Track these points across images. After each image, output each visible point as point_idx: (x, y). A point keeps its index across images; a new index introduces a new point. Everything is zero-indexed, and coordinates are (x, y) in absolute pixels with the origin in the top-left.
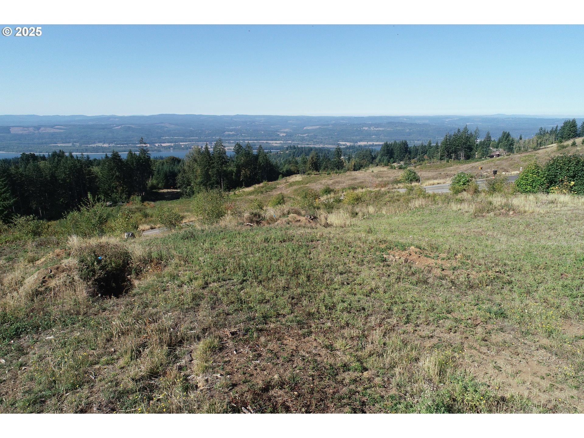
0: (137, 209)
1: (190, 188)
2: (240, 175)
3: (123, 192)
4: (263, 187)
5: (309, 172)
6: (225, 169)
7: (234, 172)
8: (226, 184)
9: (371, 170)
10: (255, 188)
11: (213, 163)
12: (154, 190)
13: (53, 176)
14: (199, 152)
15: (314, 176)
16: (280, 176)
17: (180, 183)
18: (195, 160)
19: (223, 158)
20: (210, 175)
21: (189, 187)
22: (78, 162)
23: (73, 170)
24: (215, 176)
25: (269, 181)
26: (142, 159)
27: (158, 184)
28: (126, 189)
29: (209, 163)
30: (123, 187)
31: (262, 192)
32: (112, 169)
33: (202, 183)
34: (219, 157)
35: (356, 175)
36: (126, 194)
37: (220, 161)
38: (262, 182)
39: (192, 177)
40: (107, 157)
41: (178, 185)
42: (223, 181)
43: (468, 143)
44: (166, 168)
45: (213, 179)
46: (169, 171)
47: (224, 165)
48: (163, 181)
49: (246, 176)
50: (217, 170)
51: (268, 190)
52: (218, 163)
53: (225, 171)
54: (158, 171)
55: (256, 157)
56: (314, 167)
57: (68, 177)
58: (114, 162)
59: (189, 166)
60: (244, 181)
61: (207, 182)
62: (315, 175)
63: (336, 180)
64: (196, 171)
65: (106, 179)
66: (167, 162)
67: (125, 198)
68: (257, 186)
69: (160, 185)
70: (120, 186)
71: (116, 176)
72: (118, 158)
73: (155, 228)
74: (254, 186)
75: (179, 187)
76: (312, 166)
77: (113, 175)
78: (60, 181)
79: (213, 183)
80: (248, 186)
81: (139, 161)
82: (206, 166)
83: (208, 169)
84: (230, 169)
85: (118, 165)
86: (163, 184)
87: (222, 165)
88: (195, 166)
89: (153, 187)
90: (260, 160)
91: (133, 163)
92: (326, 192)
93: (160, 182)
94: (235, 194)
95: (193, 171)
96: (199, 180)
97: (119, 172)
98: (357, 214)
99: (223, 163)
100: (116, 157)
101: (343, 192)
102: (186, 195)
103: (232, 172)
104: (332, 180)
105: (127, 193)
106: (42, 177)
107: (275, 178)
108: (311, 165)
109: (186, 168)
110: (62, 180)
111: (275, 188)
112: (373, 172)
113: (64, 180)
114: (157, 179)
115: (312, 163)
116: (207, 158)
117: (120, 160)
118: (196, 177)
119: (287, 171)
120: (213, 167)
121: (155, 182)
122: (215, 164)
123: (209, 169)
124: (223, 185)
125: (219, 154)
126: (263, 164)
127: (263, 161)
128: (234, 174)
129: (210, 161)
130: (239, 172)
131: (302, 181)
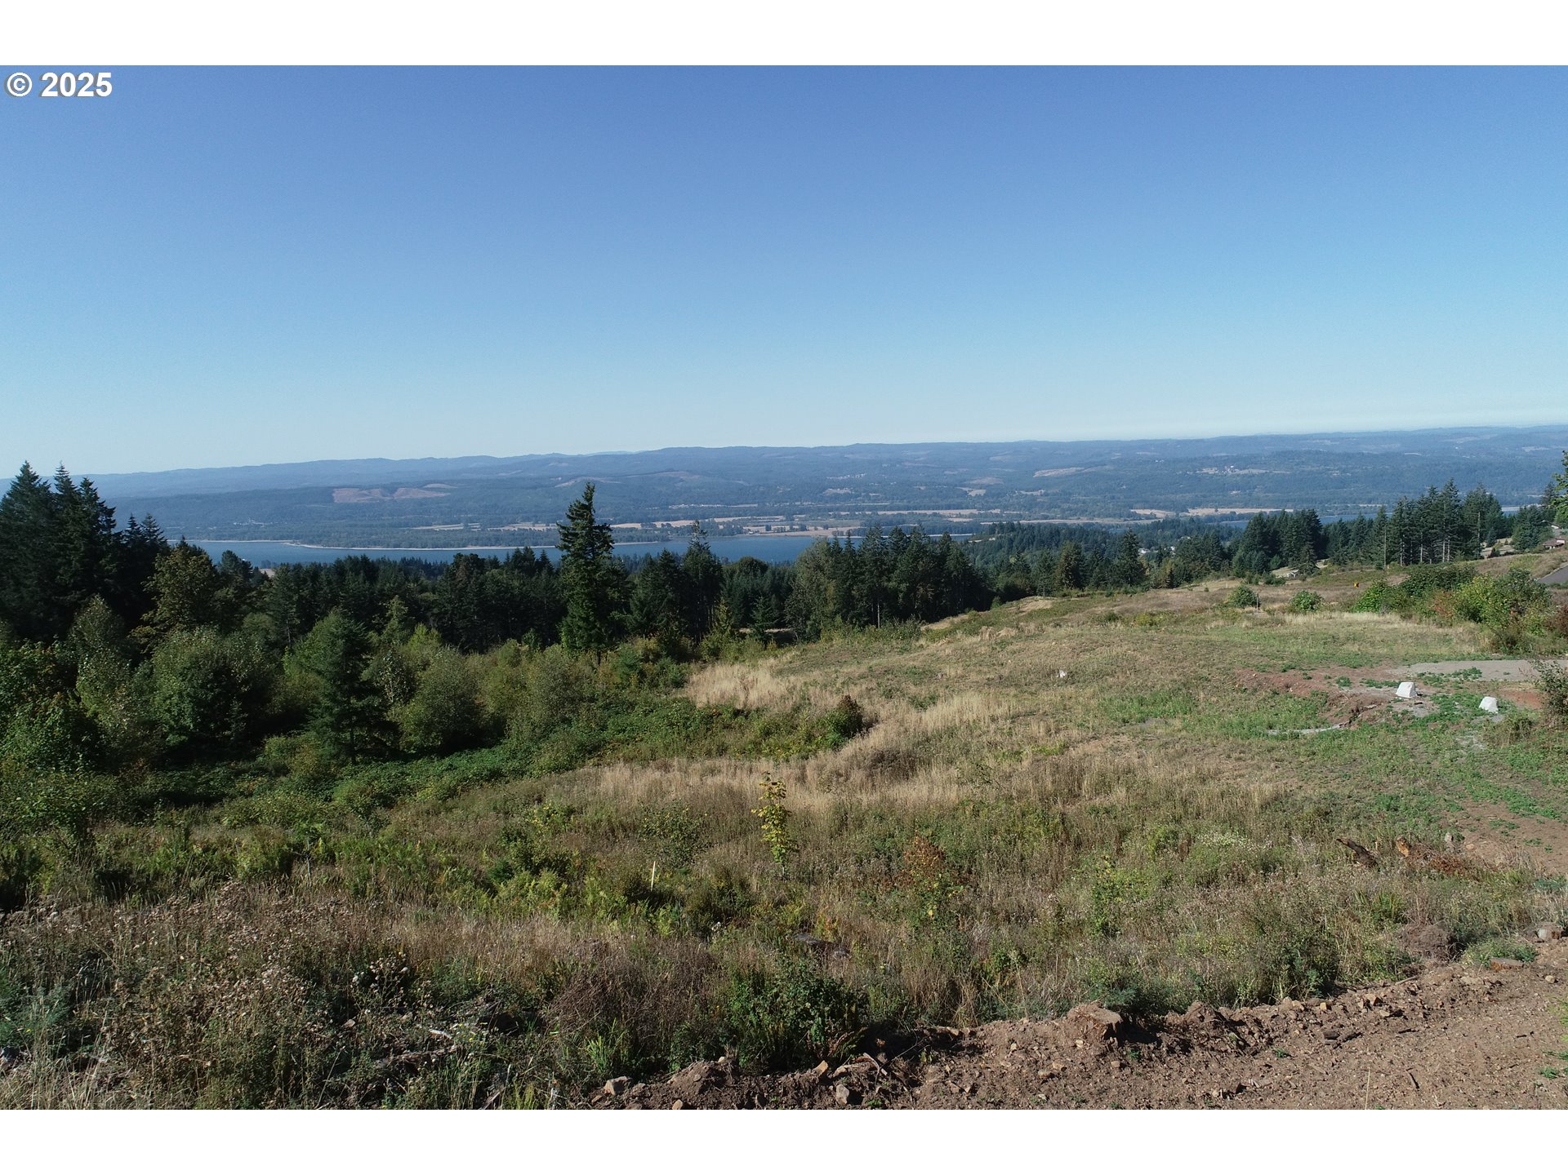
1: (812, 625)
2: (914, 599)
4: (969, 622)
6: (885, 584)
7: (902, 592)
8: (885, 616)
10: (952, 623)
11: (862, 574)
16: (997, 599)
17: (792, 615)
18: (819, 568)
19: (883, 563)
20: (853, 597)
21: (809, 623)
24: (864, 599)
25: (979, 610)
29: (853, 573)
33: (836, 613)
34: (875, 562)
37: (877, 569)
38: (963, 612)
39: (816, 601)
41: (788, 617)
42: (881, 609)
43: (1460, 521)
44: (743, 582)
45: (860, 607)
47: (885, 578)
48: (740, 610)
49: (924, 601)
50: (870, 588)
52: (872, 573)
53: (885, 589)
54: (731, 590)
55: (941, 559)
56: (1071, 579)
58: (666, 573)
59: (812, 580)
60: (923, 610)
61: (848, 612)
62: (1078, 596)
63: (1126, 606)
64: (826, 590)
68: (953, 620)
71: (669, 600)
72: (672, 564)
74: (947, 620)
75: (790, 622)
76: (1067, 576)
77: (664, 597)
79: (860, 615)
80: (932, 619)
82: (848, 579)
83: (851, 585)
84: (892, 584)
86: (740, 617)
87: (879, 577)
88: (823, 578)
90: (950, 564)
91: (697, 576)
95: (819, 590)
96: (831, 607)
97: (674, 591)
99: (881, 574)
100: (668, 559)
102: (803, 639)
103: (896, 591)
104: (1116, 608)
107: (984, 605)
108: (1064, 576)
112: (1207, 590)
115: (1067, 571)
116: (849, 563)
118: (825, 602)
120: (862, 582)
122: (867, 576)
123: (854, 585)
124: (881, 618)
125: (874, 554)
126: (955, 573)
127: (955, 567)
128: (901, 595)
129: (856, 568)
130: (912, 589)
131: (1051, 609)
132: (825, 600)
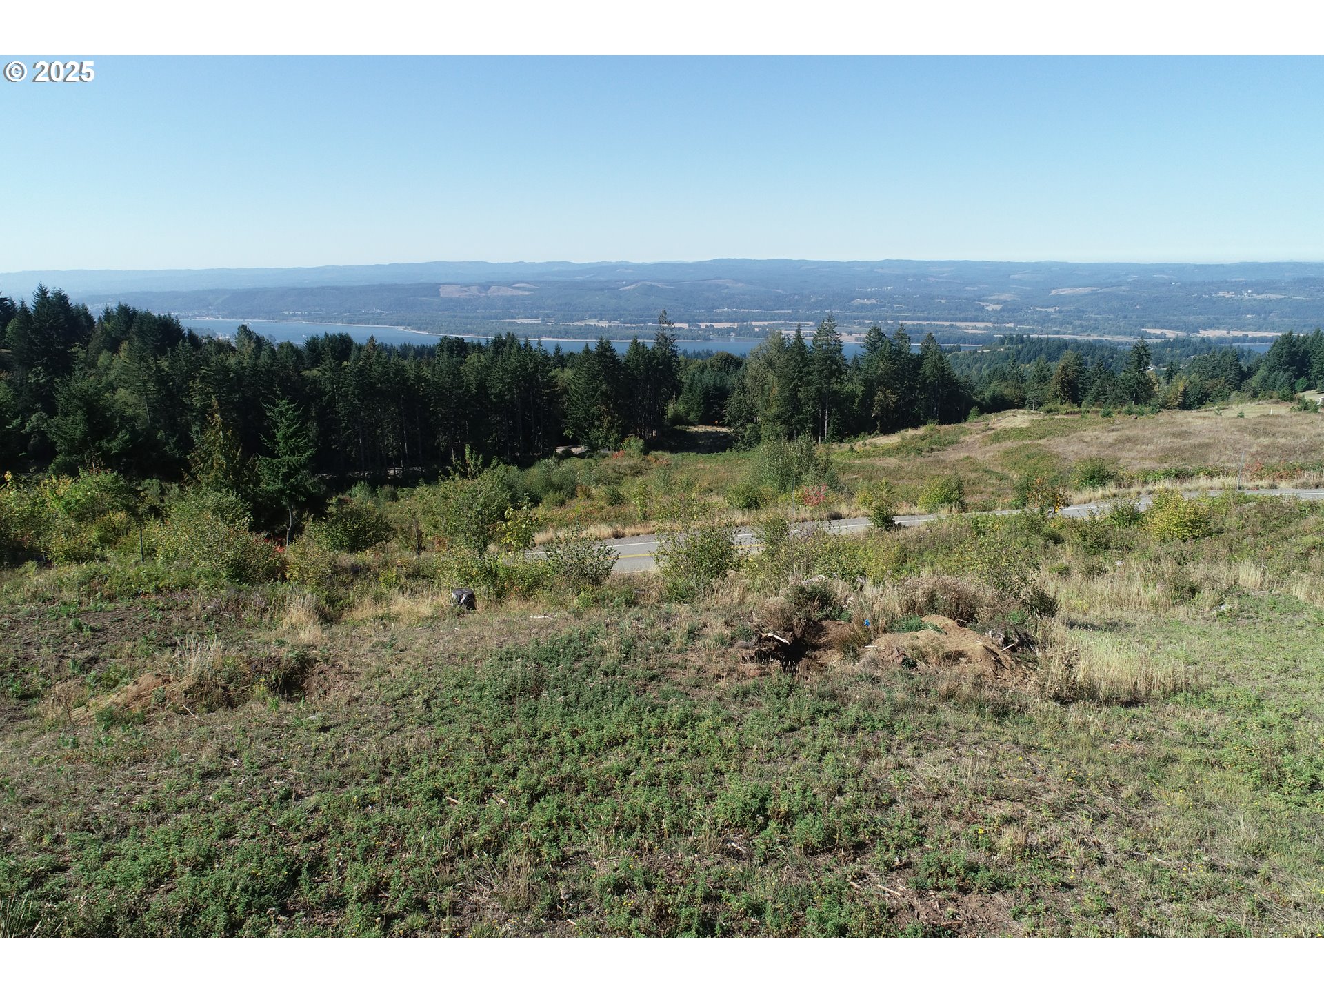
0: (631, 468)
1: (753, 428)
2: (872, 405)
3: (613, 427)
4: (923, 438)
5: (1051, 406)
6: (836, 387)
7: (857, 396)
8: (834, 423)
9: (1234, 410)
10: (903, 438)
11: (809, 373)
12: (678, 427)
13: (481, 386)
14: (781, 346)
15: (1066, 417)
16: (975, 409)
17: (732, 415)
18: (771, 365)
19: (835, 362)
20: (799, 400)
21: (749, 426)
22: (531, 360)
23: (519, 376)
24: (811, 402)
25: (942, 422)
26: (658, 359)
27: (688, 414)
28: (618, 420)
29: (800, 372)
30: (613, 417)
31: (919, 451)
32: (594, 377)
33: (779, 417)
34: (826, 359)
35: (1188, 423)
36: (617, 432)
37: (827, 369)
38: (924, 423)
39: (759, 402)
40: (587, 351)
41: (728, 418)
42: (829, 415)
44: (709, 379)
45: (807, 412)
46: (714, 385)
47: (834, 379)
48: (699, 406)
49: (885, 408)
50: (818, 390)
51: (934, 447)
52: (820, 372)
53: (835, 392)
54: (692, 385)
55: (918, 362)
56: (1067, 392)
57: (509, 390)
58: (600, 362)
59: (756, 378)
60: (881, 418)
61: (792, 416)
62: (1067, 413)
63: (1127, 432)
64: (770, 390)
65: (582, 396)
66: (712, 366)
67: (616, 440)
68: (910, 432)
69: (691, 417)
70: (608, 413)
71: (603, 393)
72: (608, 354)
73: (623, 536)
74: (903, 432)
75: (729, 425)
76: (1062, 388)
77: (595, 390)
78: (492, 397)
79: (806, 421)
80: (888, 430)
81: (651, 362)
82: (793, 379)
83: (796, 386)
84: (848, 387)
85: (607, 367)
86: (699, 413)
87: (829, 378)
88: (770, 376)
89: (679, 419)
90: (927, 368)
91: (638, 365)
92: (1092, 478)
93: (693, 409)
94: (852, 449)
95: (763, 390)
96: (773, 410)
97: (609, 384)
98: (1194, 591)
99: (832, 374)
100: (605, 351)
101: (1145, 483)
102: (743, 442)
103: (853, 395)
104: (1114, 433)
105: (620, 429)
106: (461, 388)
107: (960, 417)
108: (1059, 387)
109: (748, 382)
110: (497, 396)
111: (953, 442)
112: (1242, 416)
113: (500, 396)
114: (687, 403)
115: (1063, 383)
116: (796, 361)
117: (613, 358)
118: (768, 403)
119: (994, 398)
120: (809, 383)
121: (681, 408)
122: (814, 377)
123: (800, 386)
124: (828, 425)
125: (825, 351)
126: (931, 379)
127: (932, 372)
128: (857, 401)
129: (804, 367)
130: (869, 396)
131: (1027, 428)
132: (768, 401)
